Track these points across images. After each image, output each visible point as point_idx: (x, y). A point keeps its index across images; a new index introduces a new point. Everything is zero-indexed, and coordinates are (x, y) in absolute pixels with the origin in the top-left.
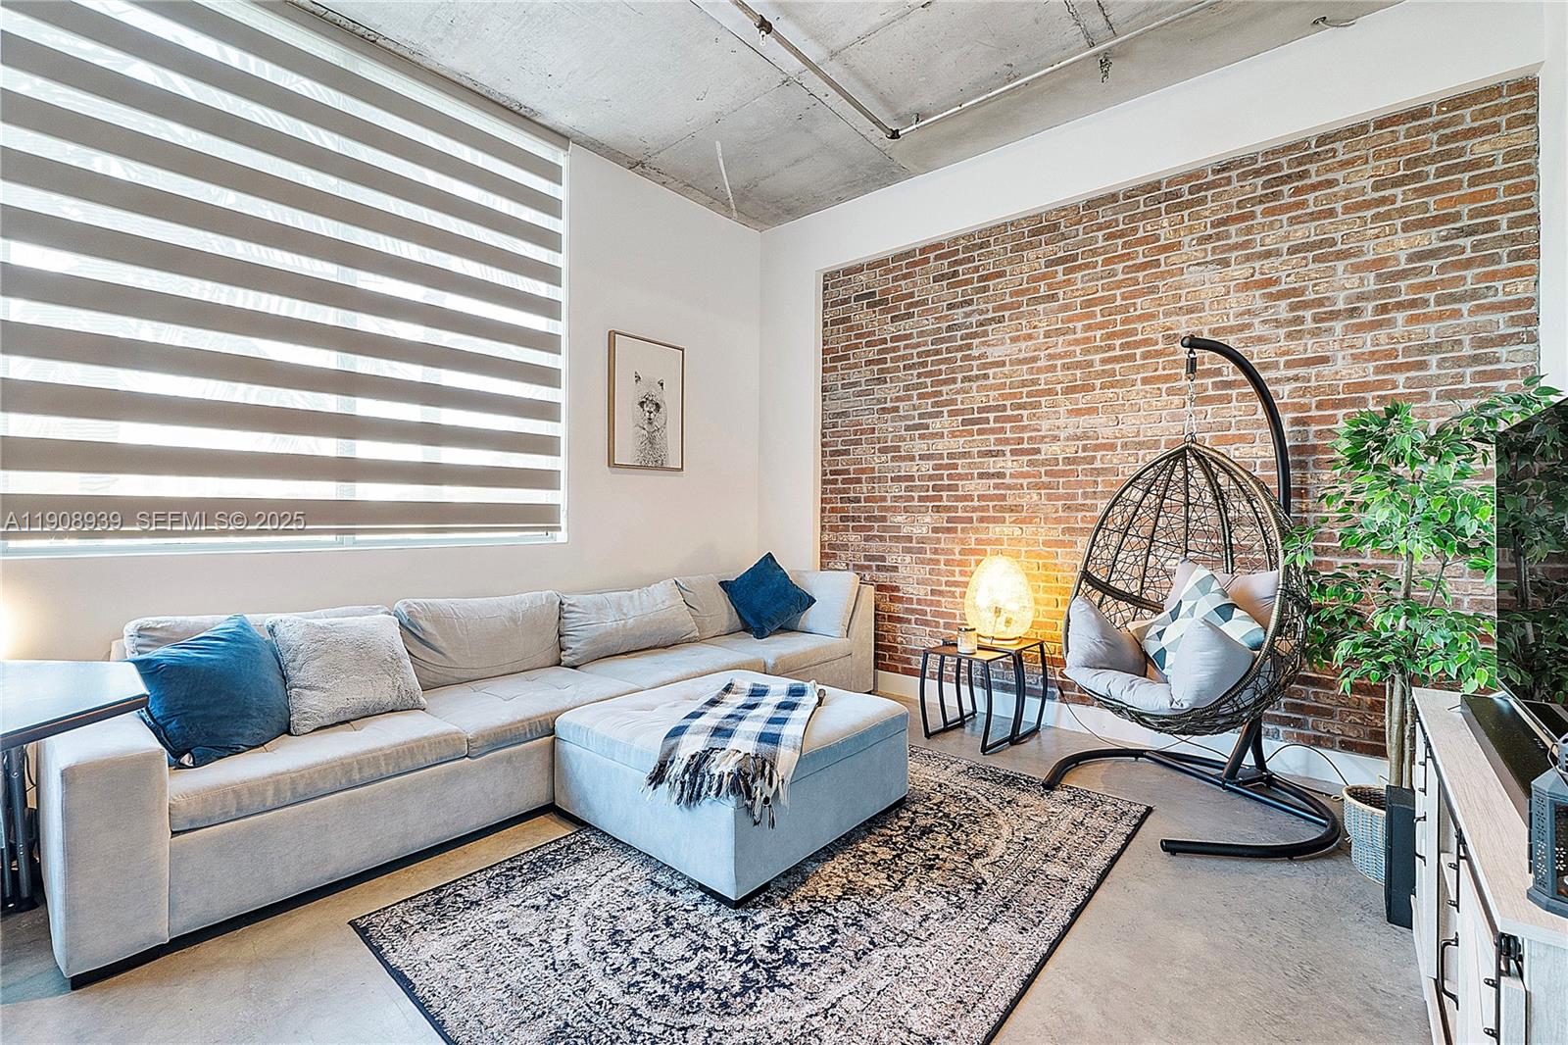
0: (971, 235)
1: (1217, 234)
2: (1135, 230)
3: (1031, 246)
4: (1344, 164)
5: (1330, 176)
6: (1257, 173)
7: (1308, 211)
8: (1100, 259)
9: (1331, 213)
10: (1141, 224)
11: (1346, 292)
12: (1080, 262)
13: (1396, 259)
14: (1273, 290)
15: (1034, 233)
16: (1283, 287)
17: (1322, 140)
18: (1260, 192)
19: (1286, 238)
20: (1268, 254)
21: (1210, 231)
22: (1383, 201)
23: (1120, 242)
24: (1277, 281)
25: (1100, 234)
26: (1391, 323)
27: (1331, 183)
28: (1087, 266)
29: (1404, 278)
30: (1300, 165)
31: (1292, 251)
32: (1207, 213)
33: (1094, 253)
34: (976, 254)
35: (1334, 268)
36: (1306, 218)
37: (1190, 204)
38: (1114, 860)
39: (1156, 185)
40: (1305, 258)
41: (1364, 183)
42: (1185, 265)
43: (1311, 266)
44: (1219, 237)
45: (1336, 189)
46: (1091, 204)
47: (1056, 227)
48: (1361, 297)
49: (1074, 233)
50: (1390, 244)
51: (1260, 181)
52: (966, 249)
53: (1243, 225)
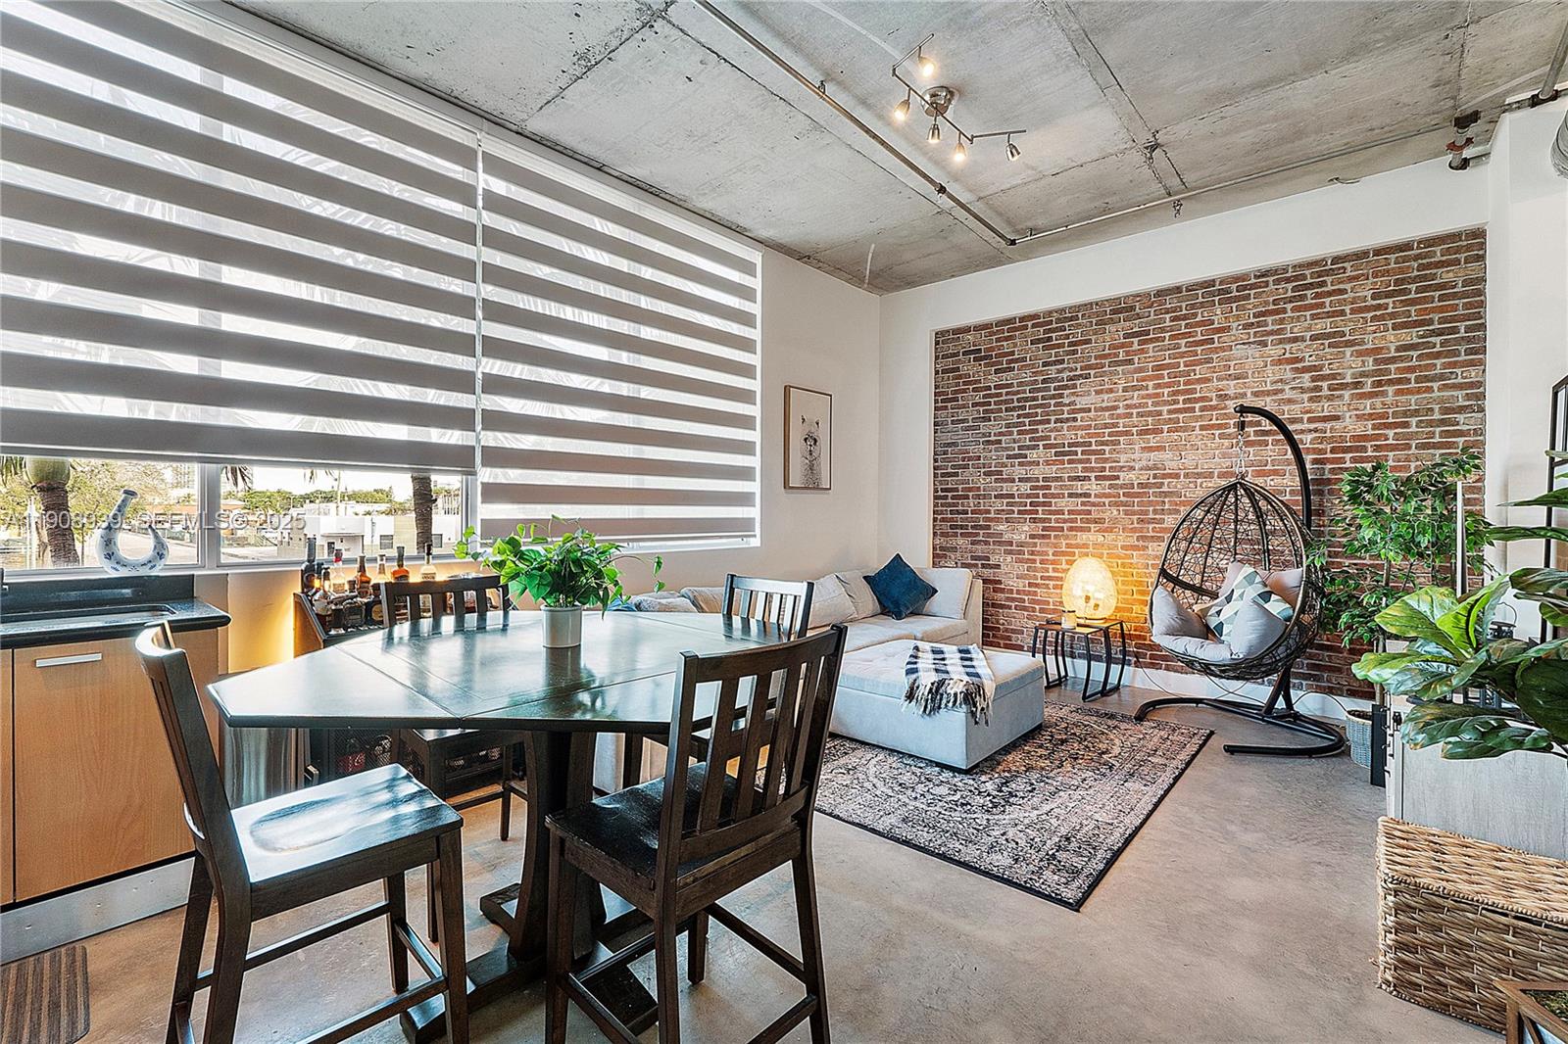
0: (1063, 310)
1: (1257, 322)
2: (1195, 315)
3: (1112, 321)
4: (1351, 279)
5: (1341, 286)
6: (1288, 280)
7: (1325, 310)
8: (1167, 335)
9: (1342, 313)
10: (1200, 311)
11: (1352, 370)
12: (1151, 336)
13: (1388, 349)
14: (1299, 365)
15: (1114, 312)
16: (1307, 364)
17: (1336, 260)
18: (1290, 294)
19: (1309, 329)
20: (1295, 340)
21: (1252, 320)
22: (1379, 307)
23: (1183, 323)
24: (1302, 360)
25: (1168, 316)
26: (1384, 394)
27: (1343, 292)
28: (1157, 340)
29: (1394, 363)
30: (1319, 277)
31: (1313, 338)
32: (1250, 307)
33: (1163, 330)
34: (1066, 325)
35: (1344, 353)
36: (1324, 316)
37: (1237, 299)
38: (1194, 756)
39: (1211, 283)
40: (1323, 344)
41: (1366, 293)
42: (1233, 344)
43: (1327, 350)
44: (1259, 324)
45: (1345, 296)
46: (1160, 293)
47: (1133, 308)
48: (1363, 374)
49: (1147, 314)
50: (1384, 338)
51: (1290, 286)
52: (1058, 321)
53: (1277, 317)
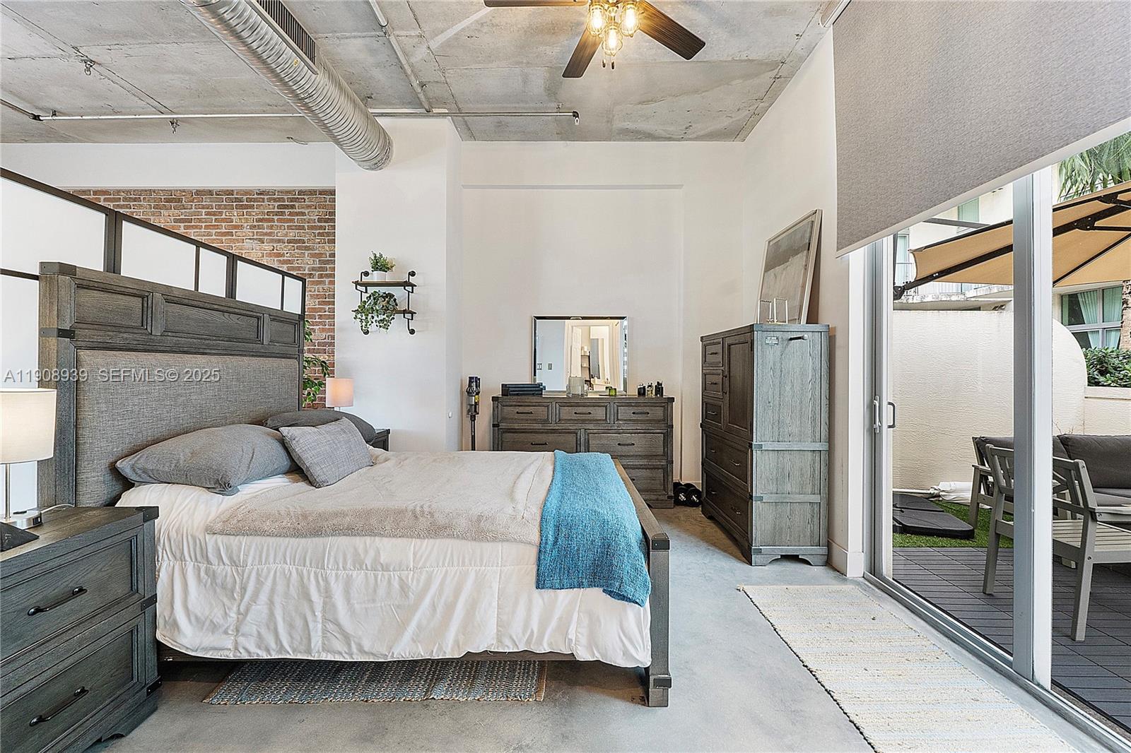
0: (128, 192)
1: (258, 225)
2: (221, 213)
3: (165, 207)
4: (309, 207)
5: (303, 210)
6: (275, 200)
7: (295, 224)
8: (203, 224)
9: (303, 228)
10: (224, 211)
11: (309, 266)
12: (193, 224)
13: (326, 254)
14: (281, 259)
15: (168, 201)
16: (285, 258)
17: (300, 192)
18: (276, 210)
19: (286, 235)
20: (279, 241)
21: (255, 223)
22: (321, 228)
23: (214, 218)
24: (283, 255)
25: (204, 211)
26: (323, 282)
27: (303, 214)
28: (196, 227)
30: (291, 201)
31: (289, 241)
32: (254, 214)
33: (200, 221)
34: (132, 204)
35: (304, 253)
36: (293, 228)
37: (247, 207)
39: (230, 192)
40: (293, 246)
41: (315, 217)
42: (244, 238)
43: (296, 251)
44: (259, 227)
45: (305, 217)
46: (199, 192)
47: (180, 200)
48: (313, 269)
49: (189, 207)
50: (323, 247)
51: (276, 204)
52: (125, 199)
53: (269, 224)
